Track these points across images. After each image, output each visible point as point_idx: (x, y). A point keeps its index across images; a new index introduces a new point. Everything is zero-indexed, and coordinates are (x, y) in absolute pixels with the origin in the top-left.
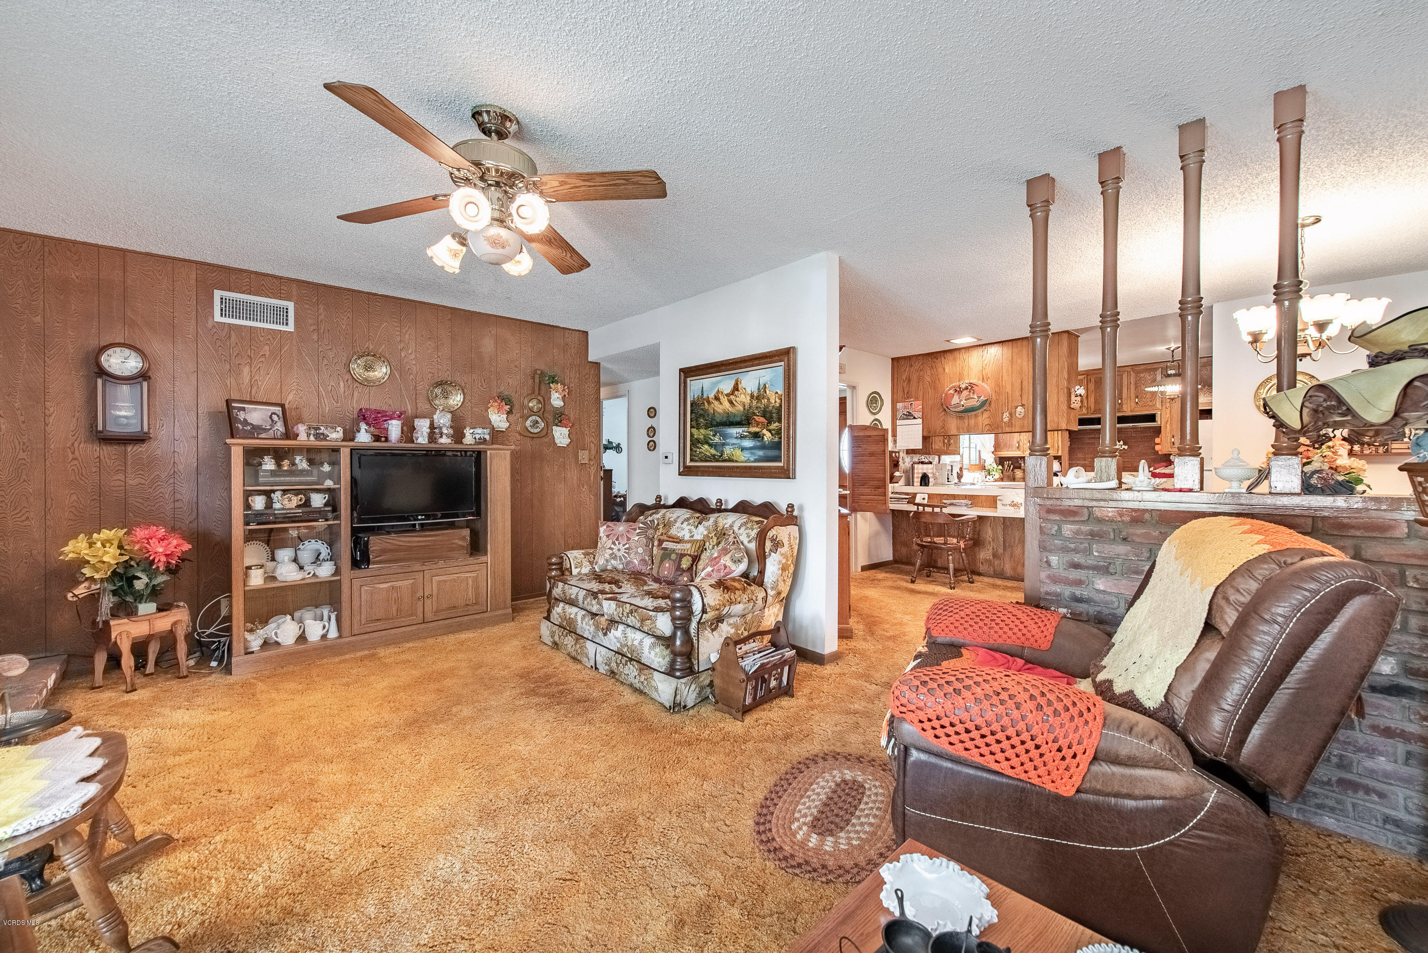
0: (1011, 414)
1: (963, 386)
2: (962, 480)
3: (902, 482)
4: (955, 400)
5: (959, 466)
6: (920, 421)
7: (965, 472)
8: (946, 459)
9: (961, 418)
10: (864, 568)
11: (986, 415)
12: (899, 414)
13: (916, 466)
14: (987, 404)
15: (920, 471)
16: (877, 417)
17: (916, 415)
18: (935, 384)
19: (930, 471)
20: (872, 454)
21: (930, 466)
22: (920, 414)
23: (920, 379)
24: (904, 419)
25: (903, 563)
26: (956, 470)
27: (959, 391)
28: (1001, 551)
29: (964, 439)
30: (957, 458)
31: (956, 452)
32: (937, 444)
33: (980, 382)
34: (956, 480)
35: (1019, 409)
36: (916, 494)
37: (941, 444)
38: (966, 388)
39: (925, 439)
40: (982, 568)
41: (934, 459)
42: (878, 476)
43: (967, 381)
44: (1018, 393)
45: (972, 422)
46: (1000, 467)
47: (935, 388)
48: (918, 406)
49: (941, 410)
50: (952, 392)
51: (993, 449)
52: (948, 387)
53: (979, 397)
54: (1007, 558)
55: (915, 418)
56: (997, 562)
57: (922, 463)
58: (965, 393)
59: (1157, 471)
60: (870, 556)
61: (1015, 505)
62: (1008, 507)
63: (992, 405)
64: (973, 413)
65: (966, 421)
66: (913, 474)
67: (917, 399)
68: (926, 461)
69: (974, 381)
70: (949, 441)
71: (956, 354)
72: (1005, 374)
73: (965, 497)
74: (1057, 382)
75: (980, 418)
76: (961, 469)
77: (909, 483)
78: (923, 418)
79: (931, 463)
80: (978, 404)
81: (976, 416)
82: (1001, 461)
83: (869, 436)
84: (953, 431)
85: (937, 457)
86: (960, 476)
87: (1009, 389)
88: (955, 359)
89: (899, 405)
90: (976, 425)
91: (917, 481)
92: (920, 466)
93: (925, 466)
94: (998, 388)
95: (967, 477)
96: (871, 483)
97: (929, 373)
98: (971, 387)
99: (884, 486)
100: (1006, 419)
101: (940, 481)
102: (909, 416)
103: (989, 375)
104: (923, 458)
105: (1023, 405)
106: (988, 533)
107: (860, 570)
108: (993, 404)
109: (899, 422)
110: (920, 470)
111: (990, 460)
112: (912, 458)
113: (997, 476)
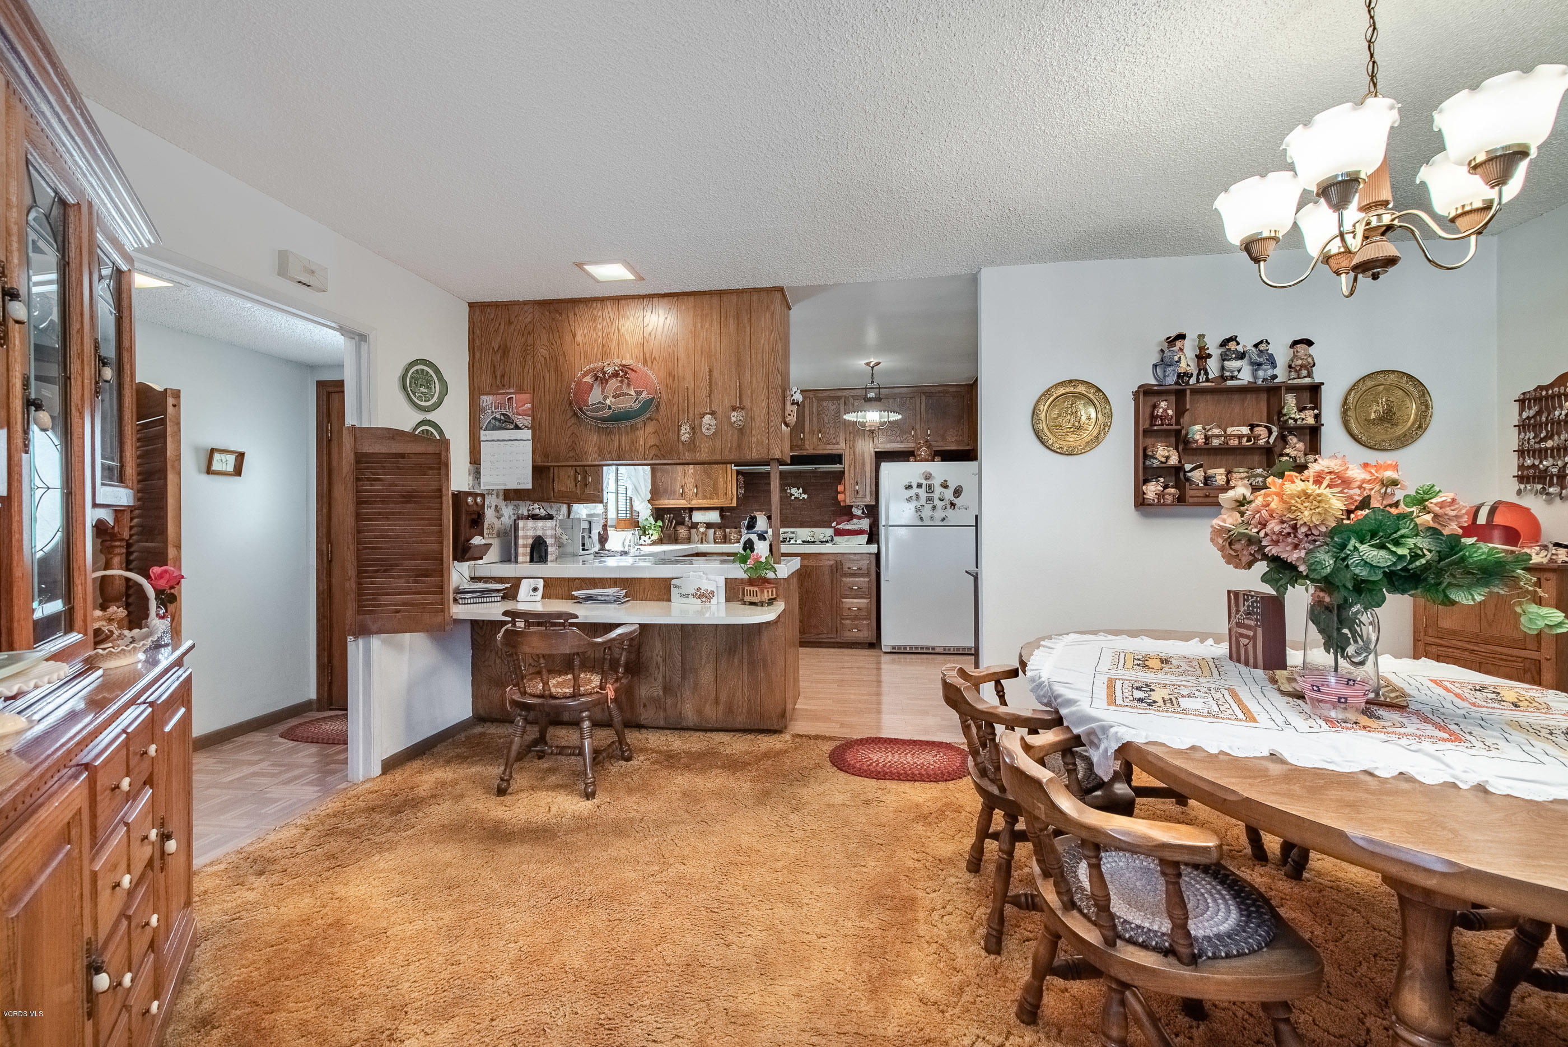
0: (693, 428)
1: (610, 370)
2: (607, 546)
3: (493, 554)
4: (595, 396)
5: (602, 522)
6: (528, 434)
7: (611, 532)
8: (581, 510)
9: (606, 431)
10: (390, 765)
11: (650, 428)
12: (486, 419)
13: (521, 523)
14: (653, 408)
15: (530, 533)
16: (431, 416)
17: (520, 420)
18: (556, 364)
19: (549, 533)
20: (409, 497)
21: (549, 523)
22: (528, 420)
23: (527, 350)
24: (495, 428)
25: (493, 720)
26: (597, 530)
27: (602, 378)
28: (677, 680)
29: (609, 474)
30: (599, 508)
31: (597, 498)
32: (564, 483)
33: (641, 365)
34: (597, 547)
35: (707, 419)
36: (519, 580)
37: (570, 483)
38: (615, 375)
39: (539, 471)
40: (645, 716)
41: (559, 510)
42: (423, 547)
43: (617, 361)
44: (704, 391)
45: (627, 439)
46: (660, 523)
47: (557, 370)
48: (524, 402)
49: (569, 414)
50: (588, 379)
51: (649, 496)
52: (581, 370)
53: (639, 393)
54: (687, 694)
55: (517, 427)
56: (669, 701)
57: (535, 517)
58: (613, 383)
59: (841, 527)
60: (410, 726)
61: (702, 595)
62: (691, 600)
63: (662, 411)
64: (628, 423)
65: (616, 438)
66: (516, 538)
67: (520, 390)
68: (543, 512)
69: (629, 362)
70: (584, 478)
71: (597, 308)
72: (682, 355)
73: (614, 582)
74: (767, 375)
75: (640, 434)
76: (605, 527)
77: (509, 556)
78: (533, 428)
79: (550, 517)
80: (637, 406)
81: (633, 429)
82: (659, 514)
83: (402, 456)
84: (592, 459)
85: (564, 508)
86: (603, 539)
87: (689, 383)
88: (594, 319)
89: (486, 400)
90: (633, 445)
91: (523, 553)
92: (530, 523)
93: (540, 524)
94: (671, 377)
95: (617, 540)
96: (408, 565)
97: (544, 337)
98: (624, 373)
99: (440, 571)
100: (685, 437)
101: (569, 549)
102: (505, 423)
103: (656, 354)
104: (537, 509)
105: (713, 413)
106: (655, 652)
107: (377, 770)
108: (663, 406)
109: (484, 435)
110: (529, 530)
111: (644, 511)
112: (517, 507)
113: (655, 537)
